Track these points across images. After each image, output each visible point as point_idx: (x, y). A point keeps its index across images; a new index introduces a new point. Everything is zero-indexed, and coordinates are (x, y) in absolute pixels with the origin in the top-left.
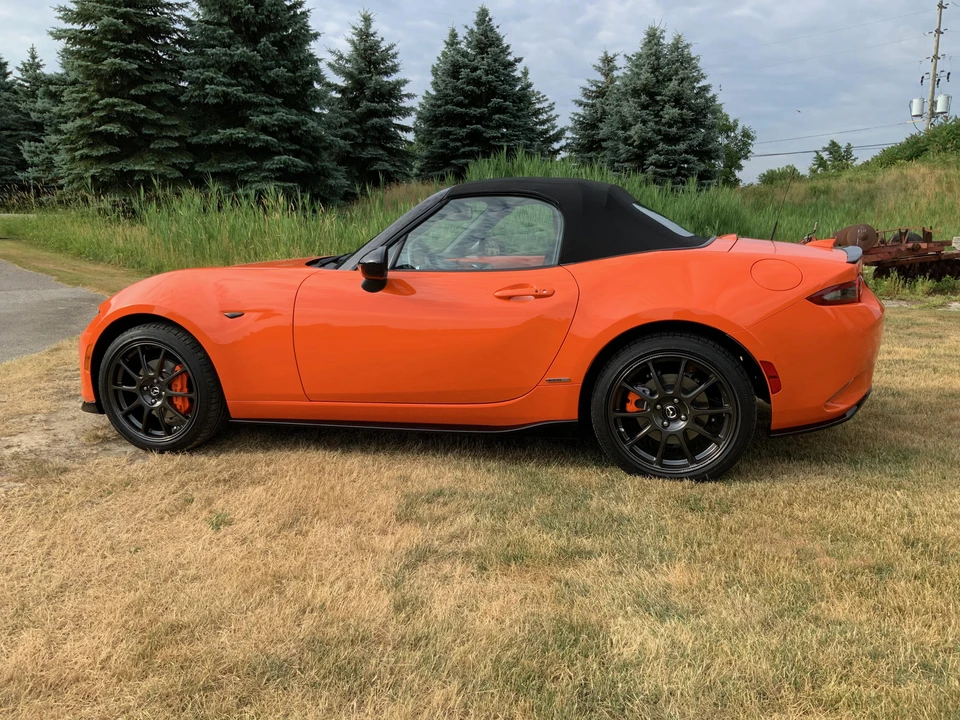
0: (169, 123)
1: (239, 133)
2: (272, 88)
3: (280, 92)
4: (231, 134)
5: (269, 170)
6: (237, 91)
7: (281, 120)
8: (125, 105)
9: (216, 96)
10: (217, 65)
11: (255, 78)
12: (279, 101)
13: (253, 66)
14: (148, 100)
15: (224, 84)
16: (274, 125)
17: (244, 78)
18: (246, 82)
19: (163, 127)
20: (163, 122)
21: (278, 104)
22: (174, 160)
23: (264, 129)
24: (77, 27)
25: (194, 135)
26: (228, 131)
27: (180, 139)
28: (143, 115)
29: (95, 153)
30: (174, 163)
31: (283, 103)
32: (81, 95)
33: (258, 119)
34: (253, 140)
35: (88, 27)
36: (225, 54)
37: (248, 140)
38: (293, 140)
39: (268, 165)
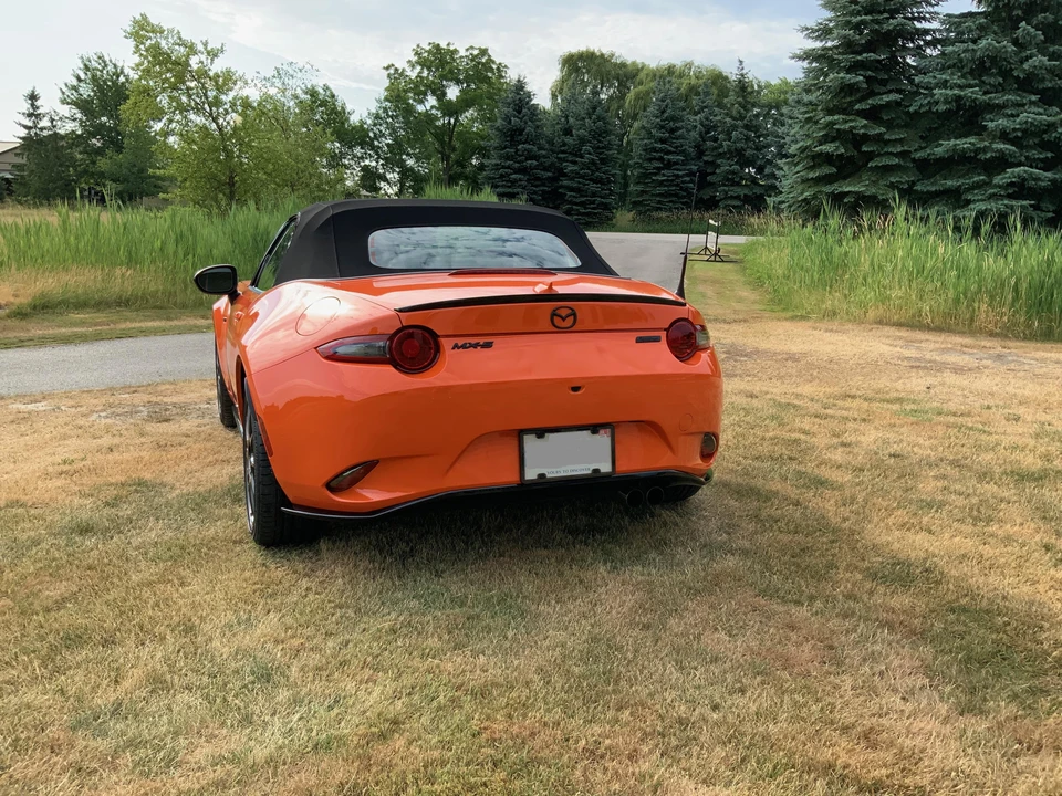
0: (893, 137)
1: (965, 143)
2: (1027, 84)
3: (1041, 87)
4: (955, 145)
5: (1000, 186)
6: (974, 94)
7: (1026, 122)
8: (847, 122)
9: (946, 102)
10: (958, 65)
11: (1006, 74)
12: (1034, 98)
13: (1005, 60)
14: (872, 115)
15: (960, 87)
16: (1014, 130)
17: (992, 75)
18: (992, 80)
19: (887, 142)
20: (886, 137)
21: (1031, 103)
22: (893, 180)
23: (1004, 136)
24: (818, 44)
25: (921, 148)
26: (952, 142)
27: (904, 155)
28: (862, 131)
29: (811, 175)
30: (892, 183)
31: (1040, 100)
32: (807, 116)
33: (995, 123)
34: (984, 150)
35: (829, 44)
36: (965, 51)
37: (978, 151)
38: (1044, 146)
39: (997, 180)
